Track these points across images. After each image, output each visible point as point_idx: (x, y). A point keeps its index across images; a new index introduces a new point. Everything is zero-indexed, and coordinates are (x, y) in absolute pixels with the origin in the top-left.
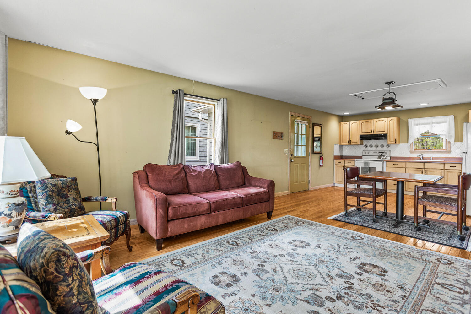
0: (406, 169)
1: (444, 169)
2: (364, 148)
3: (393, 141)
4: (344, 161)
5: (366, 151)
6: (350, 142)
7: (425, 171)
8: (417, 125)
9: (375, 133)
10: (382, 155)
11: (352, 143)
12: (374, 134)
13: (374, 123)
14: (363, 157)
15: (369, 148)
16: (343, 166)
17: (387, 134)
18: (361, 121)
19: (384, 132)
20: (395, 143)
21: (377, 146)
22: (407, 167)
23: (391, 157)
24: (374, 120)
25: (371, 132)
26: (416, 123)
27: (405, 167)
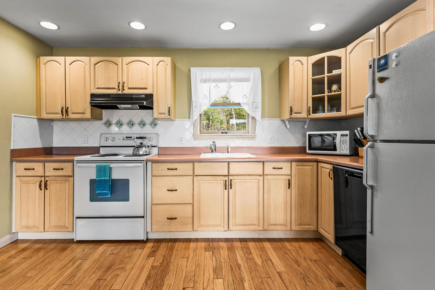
0: (195, 178)
1: (263, 175)
2: (104, 129)
3: (163, 112)
4: (41, 164)
5: (108, 136)
6: (65, 111)
7: (231, 180)
8: (205, 81)
9: (127, 91)
10: (141, 143)
11: (73, 113)
12: (124, 92)
13: (125, 66)
14: (101, 149)
15: (114, 129)
16: (39, 179)
17: (153, 95)
18: (94, 59)
19: (146, 88)
20: (169, 117)
21: (131, 124)
22: (196, 174)
23: (159, 148)
24: (124, 58)
25: (116, 87)
26: (204, 78)
27: (191, 174)
